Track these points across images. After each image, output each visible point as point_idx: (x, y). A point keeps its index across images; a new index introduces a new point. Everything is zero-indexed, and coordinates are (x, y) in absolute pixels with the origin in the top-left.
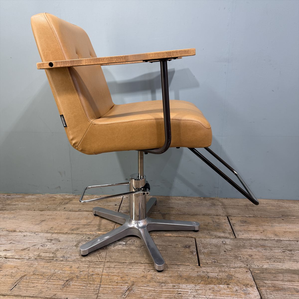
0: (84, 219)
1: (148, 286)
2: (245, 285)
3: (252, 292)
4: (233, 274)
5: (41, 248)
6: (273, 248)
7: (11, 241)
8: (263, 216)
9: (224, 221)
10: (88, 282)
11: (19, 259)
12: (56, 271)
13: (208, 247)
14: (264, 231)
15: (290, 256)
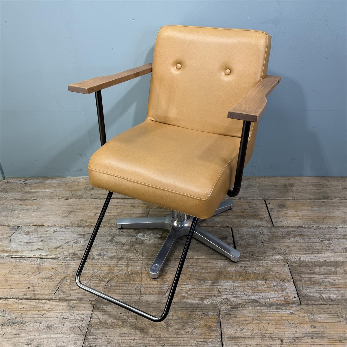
0: (114, 208)
1: (188, 284)
2: (282, 280)
3: (288, 287)
4: (270, 268)
5: (75, 245)
6: (312, 237)
7: (42, 239)
8: (303, 199)
9: (261, 206)
10: (129, 282)
11: (54, 259)
12: (95, 271)
13: (245, 238)
14: (303, 217)
15: (327, 246)
